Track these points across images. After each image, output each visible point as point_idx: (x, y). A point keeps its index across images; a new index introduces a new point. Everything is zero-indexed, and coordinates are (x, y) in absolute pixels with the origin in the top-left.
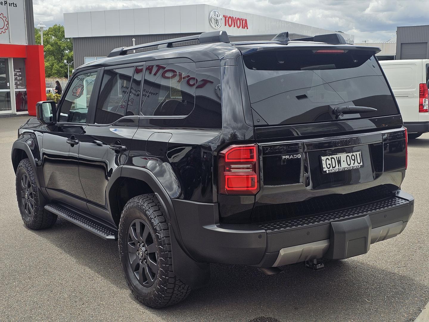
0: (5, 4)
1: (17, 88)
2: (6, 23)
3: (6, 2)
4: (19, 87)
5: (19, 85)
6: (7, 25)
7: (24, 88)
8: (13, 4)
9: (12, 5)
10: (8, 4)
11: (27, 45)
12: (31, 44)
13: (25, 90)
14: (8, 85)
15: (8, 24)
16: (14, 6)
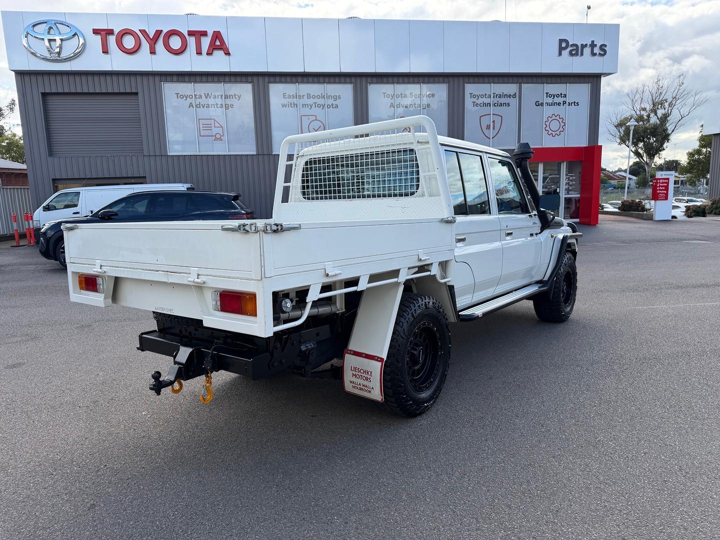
0: (563, 104)
1: (568, 194)
2: (562, 125)
3: (565, 102)
4: (570, 192)
5: (571, 190)
6: (564, 127)
7: (577, 194)
8: (575, 102)
9: (573, 104)
10: (567, 103)
11: (587, 146)
12: (592, 145)
13: (578, 196)
14: (558, 191)
15: (565, 125)
16: (575, 105)
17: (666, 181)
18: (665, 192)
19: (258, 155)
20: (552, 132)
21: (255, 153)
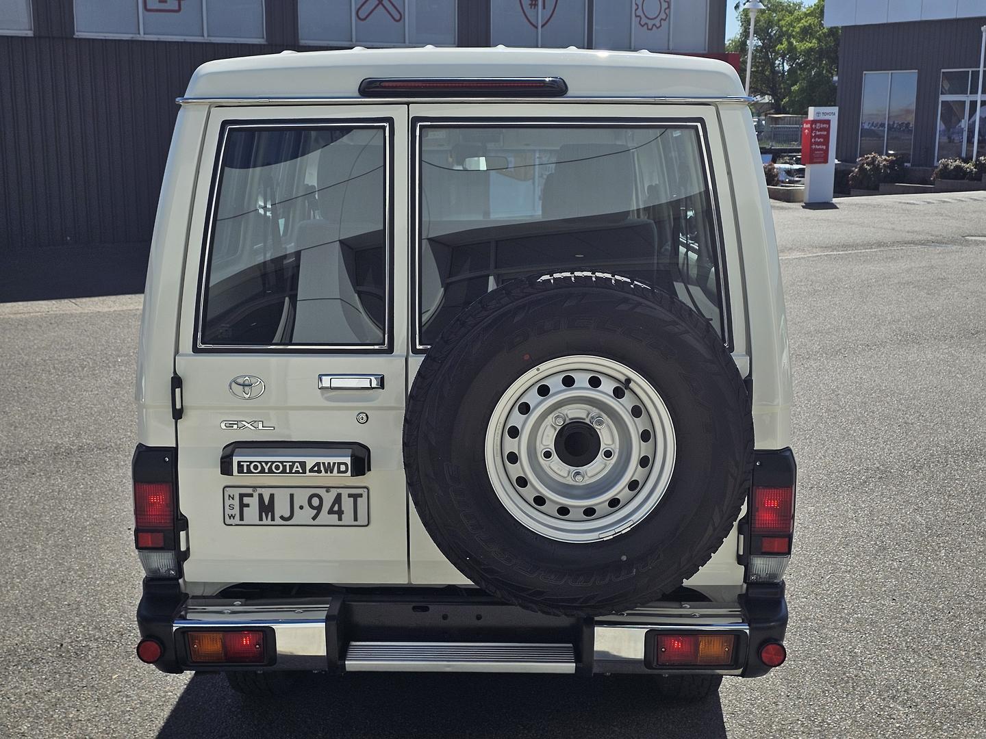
2: (665, 5)
6: (667, 11)
11: (706, 52)
12: (715, 50)
15: (669, 7)
17: (825, 126)
18: (824, 147)
19: (35, 37)
20: (648, 21)
21: (30, 34)
